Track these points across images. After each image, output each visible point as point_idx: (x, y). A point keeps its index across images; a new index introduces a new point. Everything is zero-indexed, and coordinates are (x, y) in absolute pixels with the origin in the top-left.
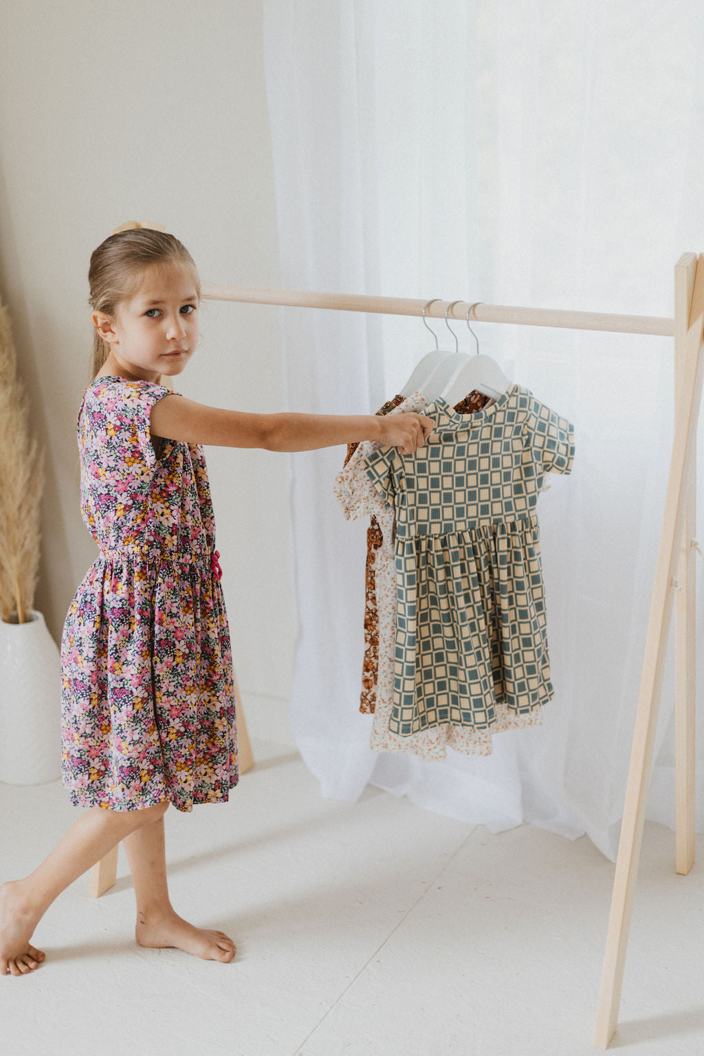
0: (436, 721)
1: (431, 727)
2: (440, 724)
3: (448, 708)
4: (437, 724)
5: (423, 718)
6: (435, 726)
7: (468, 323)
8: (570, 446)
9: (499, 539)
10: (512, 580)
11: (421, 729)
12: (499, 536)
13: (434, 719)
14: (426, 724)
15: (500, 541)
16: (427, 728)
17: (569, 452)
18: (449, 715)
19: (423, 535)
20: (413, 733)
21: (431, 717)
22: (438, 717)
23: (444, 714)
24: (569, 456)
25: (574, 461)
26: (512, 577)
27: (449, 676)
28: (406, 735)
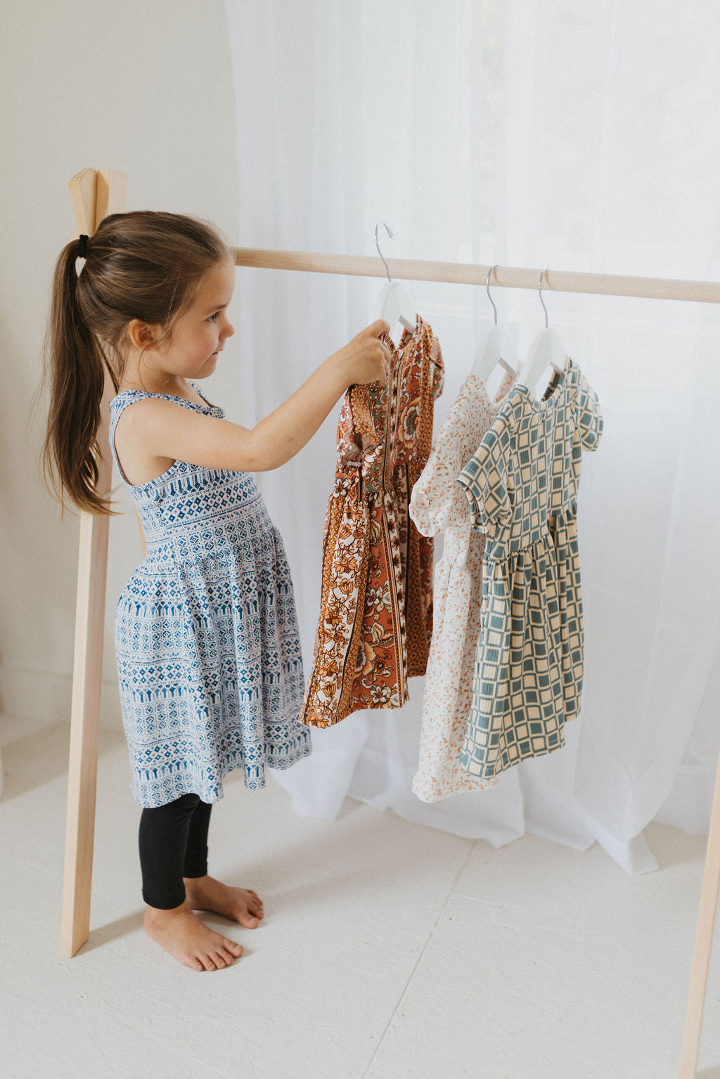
0: (518, 757)
1: (513, 765)
2: (522, 759)
3: (529, 740)
4: (519, 760)
5: (505, 756)
6: (518, 762)
7: (540, 293)
8: (599, 419)
9: (558, 533)
10: (571, 573)
11: (504, 768)
12: (559, 529)
13: (516, 756)
14: (507, 762)
15: (560, 535)
16: (510, 766)
17: (598, 427)
18: (531, 747)
19: (514, 552)
20: (497, 773)
21: (513, 753)
22: (520, 753)
23: (525, 747)
24: (598, 431)
25: (602, 436)
26: (571, 570)
27: (526, 704)
28: (489, 777)
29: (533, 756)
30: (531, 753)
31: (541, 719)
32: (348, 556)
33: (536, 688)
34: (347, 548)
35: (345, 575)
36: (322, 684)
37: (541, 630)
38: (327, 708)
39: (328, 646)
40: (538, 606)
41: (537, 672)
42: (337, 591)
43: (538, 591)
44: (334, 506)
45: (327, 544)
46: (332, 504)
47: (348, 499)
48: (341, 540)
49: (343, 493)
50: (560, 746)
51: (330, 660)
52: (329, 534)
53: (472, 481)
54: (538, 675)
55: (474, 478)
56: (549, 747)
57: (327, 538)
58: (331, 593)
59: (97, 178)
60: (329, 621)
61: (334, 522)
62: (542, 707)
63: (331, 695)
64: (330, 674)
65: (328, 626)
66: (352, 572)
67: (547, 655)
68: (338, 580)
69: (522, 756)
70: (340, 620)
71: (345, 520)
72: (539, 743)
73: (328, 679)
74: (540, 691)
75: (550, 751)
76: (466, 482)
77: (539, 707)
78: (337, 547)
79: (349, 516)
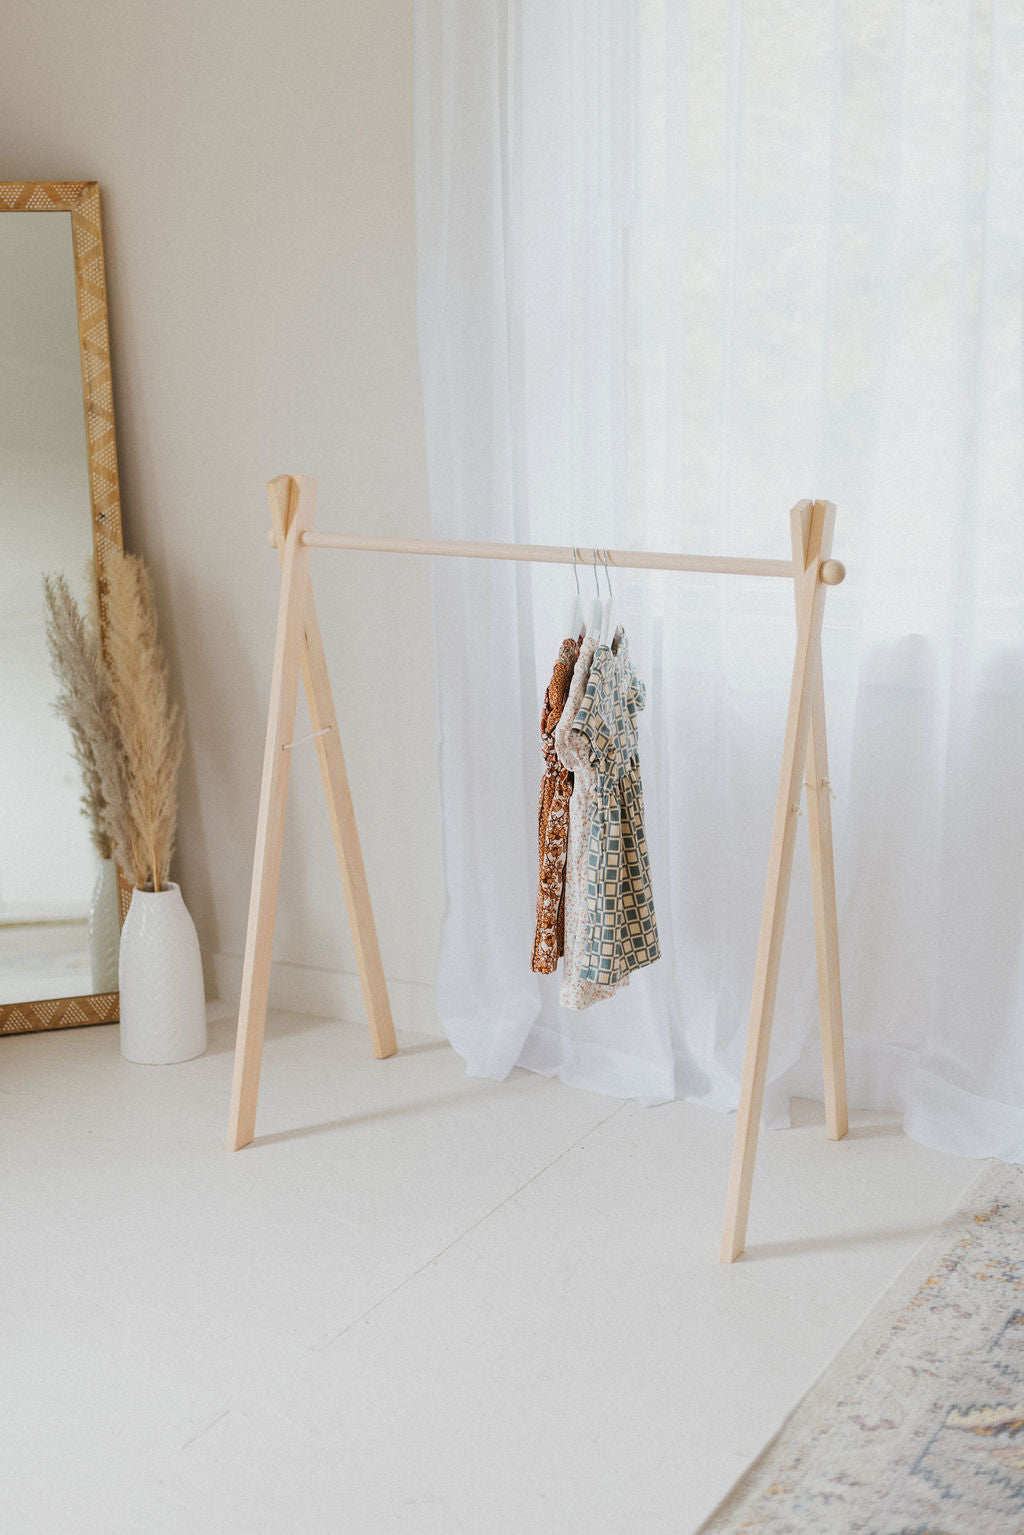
1: (624, 976)
2: (631, 971)
3: (634, 953)
4: (629, 971)
6: (628, 974)
7: (606, 569)
13: (625, 968)
18: (636, 959)
22: (628, 965)
29: (638, 967)
30: (637, 964)
31: (641, 933)
32: (559, 826)
33: (635, 905)
34: (558, 820)
35: (555, 842)
36: (544, 935)
37: (634, 853)
38: (549, 956)
39: (547, 903)
40: (629, 832)
41: (635, 891)
42: (550, 854)
43: (628, 820)
44: (547, 785)
45: (541, 817)
46: (546, 782)
47: (558, 779)
48: (553, 813)
49: (555, 774)
50: (658, 957)
51: (549, 915)
52: (542, 808)
53: (583, 725)
54: (635, 894)
55: (585, 723)
56: (651, 959)
57: (541, 812)
58: (545, 857)
59: (291, 481)
60: (545, 881)
61: (546, 798)
62: (641, 922)
63: (552, 945)
64: (549, 926)
65: (544, 886)
66: (562, 840)
67: (642, 875)
68: (551, 846)
69: (630, 968)
70: (553, 879)
71: (557, 796)
72: (642, 956)
73: (548, 931)
74: (638, 909)
75: (652, 961)
76: (579, 727)
77: (639, 922)
78: (550, 818)
79: (561, 793)
